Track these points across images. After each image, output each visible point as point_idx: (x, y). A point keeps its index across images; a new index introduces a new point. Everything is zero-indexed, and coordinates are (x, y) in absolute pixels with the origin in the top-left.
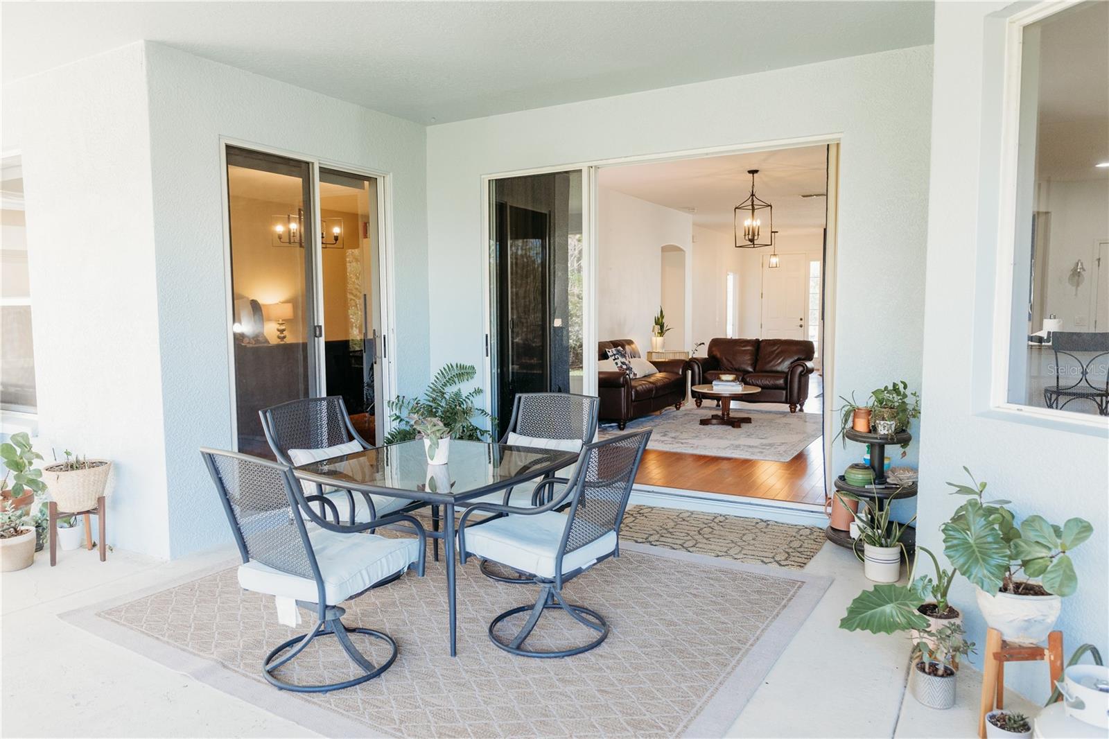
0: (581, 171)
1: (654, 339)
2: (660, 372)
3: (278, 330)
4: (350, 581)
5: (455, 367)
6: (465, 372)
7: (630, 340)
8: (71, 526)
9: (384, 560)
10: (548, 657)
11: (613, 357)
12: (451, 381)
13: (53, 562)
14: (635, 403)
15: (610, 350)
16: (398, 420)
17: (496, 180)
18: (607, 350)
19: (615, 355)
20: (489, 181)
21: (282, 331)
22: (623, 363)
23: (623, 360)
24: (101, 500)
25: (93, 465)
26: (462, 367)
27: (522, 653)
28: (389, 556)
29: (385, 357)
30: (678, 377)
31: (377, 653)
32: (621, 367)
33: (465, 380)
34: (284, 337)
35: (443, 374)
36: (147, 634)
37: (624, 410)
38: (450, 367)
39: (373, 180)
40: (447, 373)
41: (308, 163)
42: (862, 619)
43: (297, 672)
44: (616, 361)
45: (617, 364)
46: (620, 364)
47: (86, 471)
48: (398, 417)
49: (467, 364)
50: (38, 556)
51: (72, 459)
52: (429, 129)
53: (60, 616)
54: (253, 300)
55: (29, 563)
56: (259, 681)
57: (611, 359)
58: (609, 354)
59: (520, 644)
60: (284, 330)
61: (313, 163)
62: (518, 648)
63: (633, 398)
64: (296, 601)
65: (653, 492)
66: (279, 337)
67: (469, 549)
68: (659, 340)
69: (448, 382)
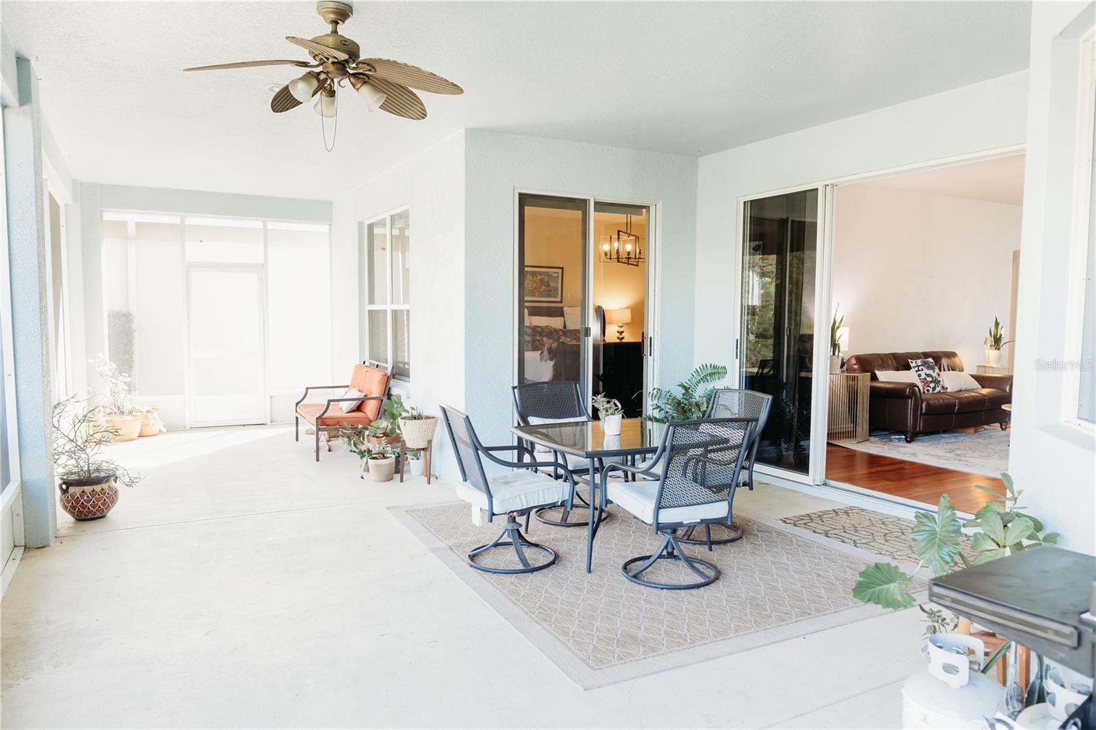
0: (817, 189)
1: (987, 351)
2: (983, 388)
3: (618, 332)
4: (511, 500)
5: (709, 367)
6: (717, 372)
7: (954, 352)
8: (418, 459)
9: (541, 493)
10: (651, 587)
11: (917, 369)
12: (704, 379)
13: (402, 481)
14: (926, 417)
15: (914, 362)
16: (659, 410)
17: (751, 201)
18: (909, 360)
19: (919, 366)
20: (745, 202)
21: (621, 333)
22: (929, 375)
23: (930, 372)
24: (430, 442)
25: (428, 418)
26: (715, 367)
27: (638, 582)
28: (546, 491)
29: (650, 355)
30: (1004, 394)
31: (536, 557)
32: (925, 379)
33: (717, 379)
34: (623, 338)
35: (697, 371)
36: (425, 526)
37: (910, 422)
38: (704, 367)
39: (648, 208)
40: (702, 371)
41: (586, 200)
42: (872, 594)
43: (488, 560)
44: (919, 373)
45: (919, 375)
46: (923, 376)
47: (423, 421)
48: (658, 407)
49: (721, 365)
50: (395, 475)
51: (415, 413)
52: (700, 159)
53: (387, 508)
54: (598, 306)
55: (390, 478)
56: (463, 560)
57: (913, 370)
58: (912, 365)
59: (638, 573)
60: (622, 332)
61: (589, 200)
62: (635, 577)
63: (924, 411)
64: (481, 509)
65: (873, 497)
66: (618, 338)
67: (609, 497)
68: (993, 353)
69: (702, 379)
